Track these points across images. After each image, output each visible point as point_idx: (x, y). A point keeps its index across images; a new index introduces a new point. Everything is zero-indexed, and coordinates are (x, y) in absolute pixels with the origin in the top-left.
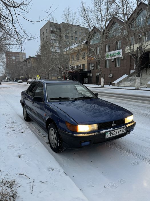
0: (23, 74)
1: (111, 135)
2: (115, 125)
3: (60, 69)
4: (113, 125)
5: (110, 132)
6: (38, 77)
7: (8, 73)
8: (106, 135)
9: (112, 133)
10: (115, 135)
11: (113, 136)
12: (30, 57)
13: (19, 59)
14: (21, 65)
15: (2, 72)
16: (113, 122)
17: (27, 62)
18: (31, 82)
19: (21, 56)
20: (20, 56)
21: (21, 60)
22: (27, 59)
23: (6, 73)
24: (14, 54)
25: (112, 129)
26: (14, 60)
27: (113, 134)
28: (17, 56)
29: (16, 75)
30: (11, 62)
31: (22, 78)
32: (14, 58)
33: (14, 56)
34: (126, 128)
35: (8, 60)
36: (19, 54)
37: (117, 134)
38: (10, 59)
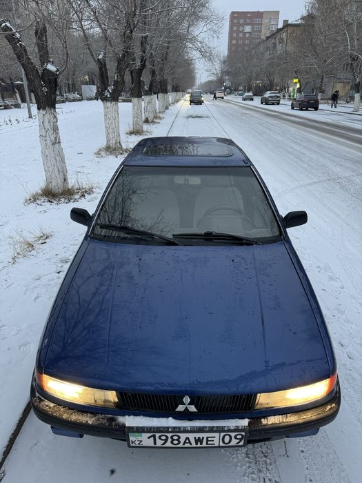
0: (258, 75)
1: (160, 442)
2: (193, 409)
3: (353, 59)
4: (181, 408)
6: (296, 83)
7: (227, 73)
8: (133, 439)
9: (163, 438)
10: (181, 445)
11: (165, 445)
12: (287, 25)
13: (261, 31)
14: (261, 48)
15: (214, 71)
16: (187, 399)
17: (277, 39)
18: (270, 99)
19: (267, 21)
20: (265, 21)
21: (265, 33)
22: (281, 29)
23: (223, 72)
24: (249, 18)
26: (247, 35)
27: (166, 440)
28: (256, 24)
29: (242, 78)
30: (241, 42)
31: (257, 86)
32: (248, 29)
33: (248, 24)
34: (243, 434)
35: (235, 35)
36: (262, 17)
37: (190, 443)
38: (238, 32)
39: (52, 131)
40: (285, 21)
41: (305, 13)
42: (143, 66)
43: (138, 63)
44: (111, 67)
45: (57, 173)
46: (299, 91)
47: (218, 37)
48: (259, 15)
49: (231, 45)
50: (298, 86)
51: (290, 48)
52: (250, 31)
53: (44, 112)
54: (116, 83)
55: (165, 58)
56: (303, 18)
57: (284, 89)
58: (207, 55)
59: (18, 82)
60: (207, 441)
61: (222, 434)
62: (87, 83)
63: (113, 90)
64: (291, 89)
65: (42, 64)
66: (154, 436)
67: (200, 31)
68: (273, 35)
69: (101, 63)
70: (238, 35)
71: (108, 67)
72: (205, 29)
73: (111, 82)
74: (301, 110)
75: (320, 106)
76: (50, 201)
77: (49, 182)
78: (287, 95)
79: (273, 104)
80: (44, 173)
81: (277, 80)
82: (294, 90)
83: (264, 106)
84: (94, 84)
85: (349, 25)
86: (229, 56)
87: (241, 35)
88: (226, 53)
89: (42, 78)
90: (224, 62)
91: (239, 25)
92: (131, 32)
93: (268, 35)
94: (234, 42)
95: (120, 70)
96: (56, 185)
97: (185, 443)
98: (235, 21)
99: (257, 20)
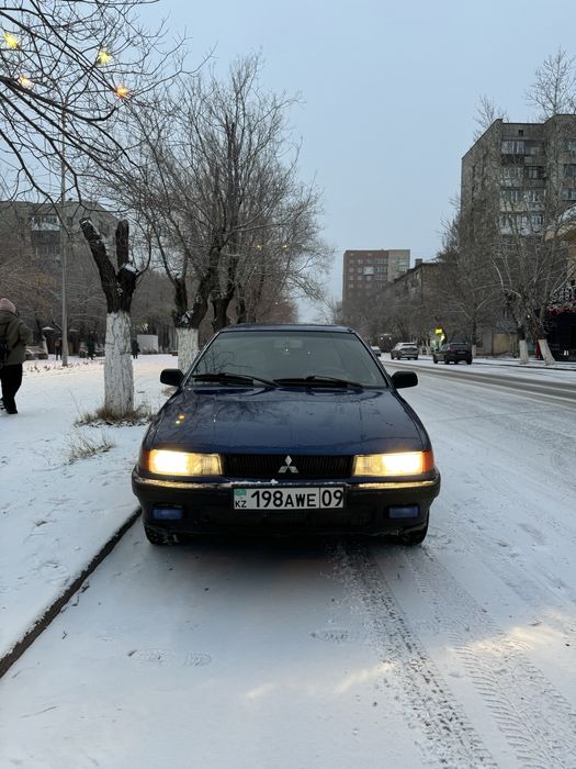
0: (385, 324)
1: (263, 502)
2: (294, 469)
3: (510, 298)
4: (283, 470)
5: (255, 490)
6: (439, 335)
8: (236, 498)
9: (267, 496)
10: (282, 507)
11: (268, 508)
12: (420, 264)
13: (387, 273)
14: (388, 293)
16: (289, 460)
17: (408, 281)
18: (404, 352)
19: (394, 262)
20: (392, 262)
21: (392, 275)
22: (413, 270)
24: (369, 258)
25: (274, 482)
26: (369, 278)
27: (269, 499)
28: (380, 265)
29: (364, 328)
30: (360, 286)
31: (386, 339)
32: (369, 270)
33: (370, 265)
34: (342, 489)
35: (351, 278)
36: (387, 257)
37: (292, 503)
38: (356, 274)
39: (122, 338)
40: (419, 261)
41: (442, 250)
42: (230, 296)
43: (224, 293)
44: (192, 288)
45: (121, 390)
46: (445, 342)
47: (327, 272)
48: (384, 254)
49: (346, 290)
50: (443, 337)
51: (428, 291)
52: (372, 273)
53: (116, 316)
54: (197, 306)
55: (258, 295)
56: (441, 256)
57: (424, 341)
58: (314, 293)
59: (48, 328)
60: (309, 500)
61: (323, 490)
62: (145, 333)
63: (193, 315)
64: (434, 342)
65: (120, 264)
66: (257, 493)
67: (305, 265)
68: (402, 277)
69: (179, 284)
70: (355, 278)
71: (187, 289)
72: (310, 263)
73: (191, 303)
74: (447, 363)
75: (474, 361)
76: (108, 424)
77: (108, 401)
78: (428, 349)
79: (409, 359)
80: (104, 390)
81: (412, 331)
82: (438, 344)
83: (396, 361)
84: (154, 333)
85: (499, 262)
86: (344, 303)
87: (360, 278)
88: (340, 299)
89: (119, 278)
90: (338, 310)
91: (356, 266)
92: (220, 249)
93: (396, 277)
94: (351, 286)
95: (203, 290)
96: (118, 404)
97: (287, 503)
98: (352, 262)
99: (380, 261)
